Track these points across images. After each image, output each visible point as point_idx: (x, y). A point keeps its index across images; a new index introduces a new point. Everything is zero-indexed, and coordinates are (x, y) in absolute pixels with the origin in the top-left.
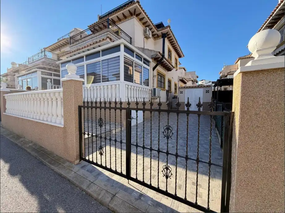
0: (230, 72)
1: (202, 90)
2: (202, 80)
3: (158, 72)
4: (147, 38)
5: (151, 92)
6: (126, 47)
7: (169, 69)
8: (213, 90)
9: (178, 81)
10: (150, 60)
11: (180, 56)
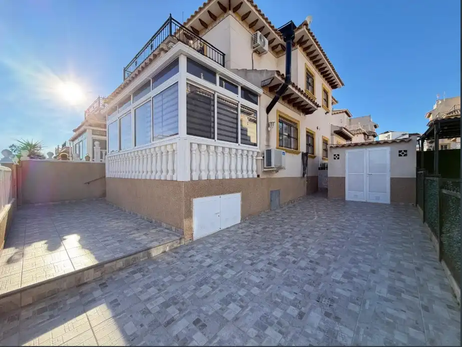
0: (454, 111)
1: (387, 149)
2: (387, 132)
3: (280, 116)
4: (259, 53)
5: (262, 158)
6: (191, 61)
7: (307, 110)
8: (418, 150)
9: (332, 135)
10: (259, 91)
11: (334, 86)
